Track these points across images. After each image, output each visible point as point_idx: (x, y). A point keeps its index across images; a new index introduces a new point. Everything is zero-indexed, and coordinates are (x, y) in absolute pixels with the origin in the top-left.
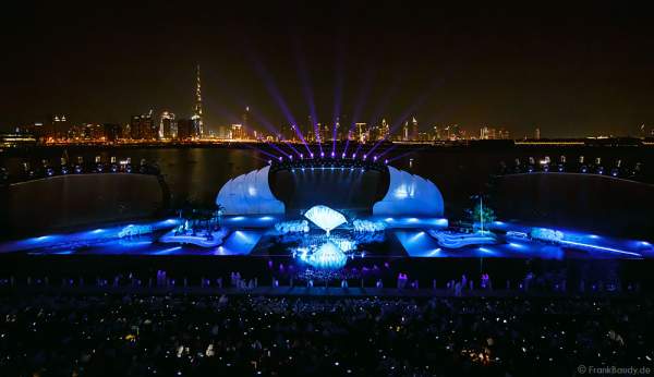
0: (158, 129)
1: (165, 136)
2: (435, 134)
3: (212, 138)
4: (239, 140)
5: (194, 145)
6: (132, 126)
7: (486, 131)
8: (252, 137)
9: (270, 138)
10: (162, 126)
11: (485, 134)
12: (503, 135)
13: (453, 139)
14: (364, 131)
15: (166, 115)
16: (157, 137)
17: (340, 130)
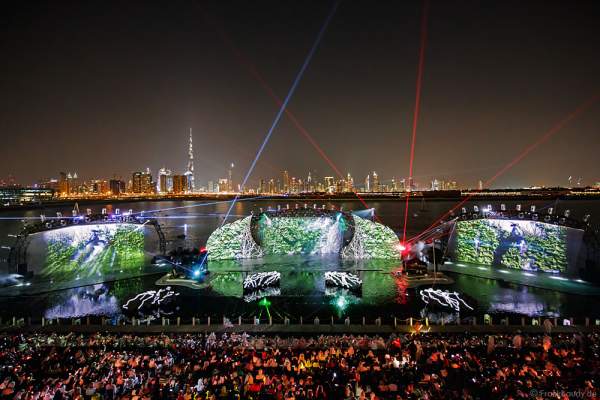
0: (155, 184)
1: (162, 190)
2: (393, 186)
3: (201, 192)
4: (225, 193)
5: (187, 198)
6: (134, 181)
7: (436, 183)
8: (237, 190)
9: (251, 191)
10: (159, 180)
11: (436, 186)
12: (451, 186)
13: (408, 191)
14: (332, 184)
15: (163, 172)
16: (155, 191)
17: (312, 183)
